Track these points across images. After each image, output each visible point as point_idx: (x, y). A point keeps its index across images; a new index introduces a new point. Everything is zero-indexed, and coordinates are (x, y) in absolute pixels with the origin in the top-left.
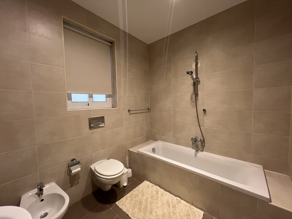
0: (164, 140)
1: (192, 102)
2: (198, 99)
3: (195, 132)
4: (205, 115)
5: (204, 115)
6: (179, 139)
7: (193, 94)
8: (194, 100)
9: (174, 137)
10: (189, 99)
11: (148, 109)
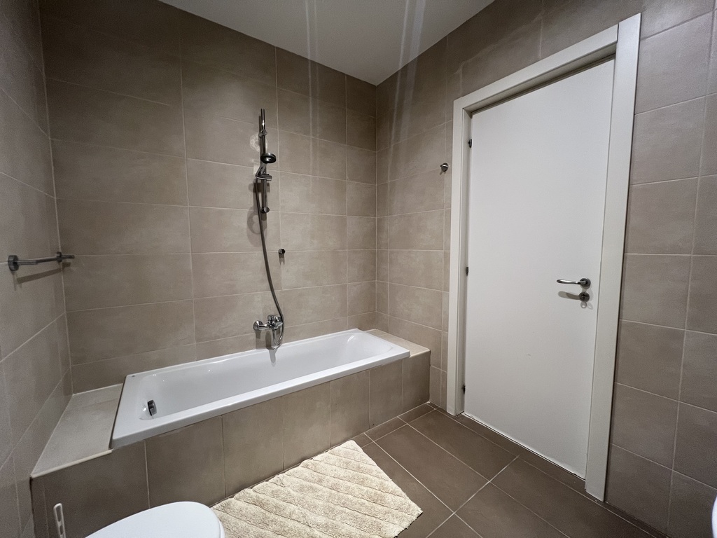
0: (160, 364)
1: (251, 233)
2: (266, 227)
3: (260, 307)
4: (282, 263)
5: (280, 261)
6: (219, 337)
7: (254, 214)
8: (256, 227)
9: (198, 340)
10: (245, 225)
11: (60, 258)
